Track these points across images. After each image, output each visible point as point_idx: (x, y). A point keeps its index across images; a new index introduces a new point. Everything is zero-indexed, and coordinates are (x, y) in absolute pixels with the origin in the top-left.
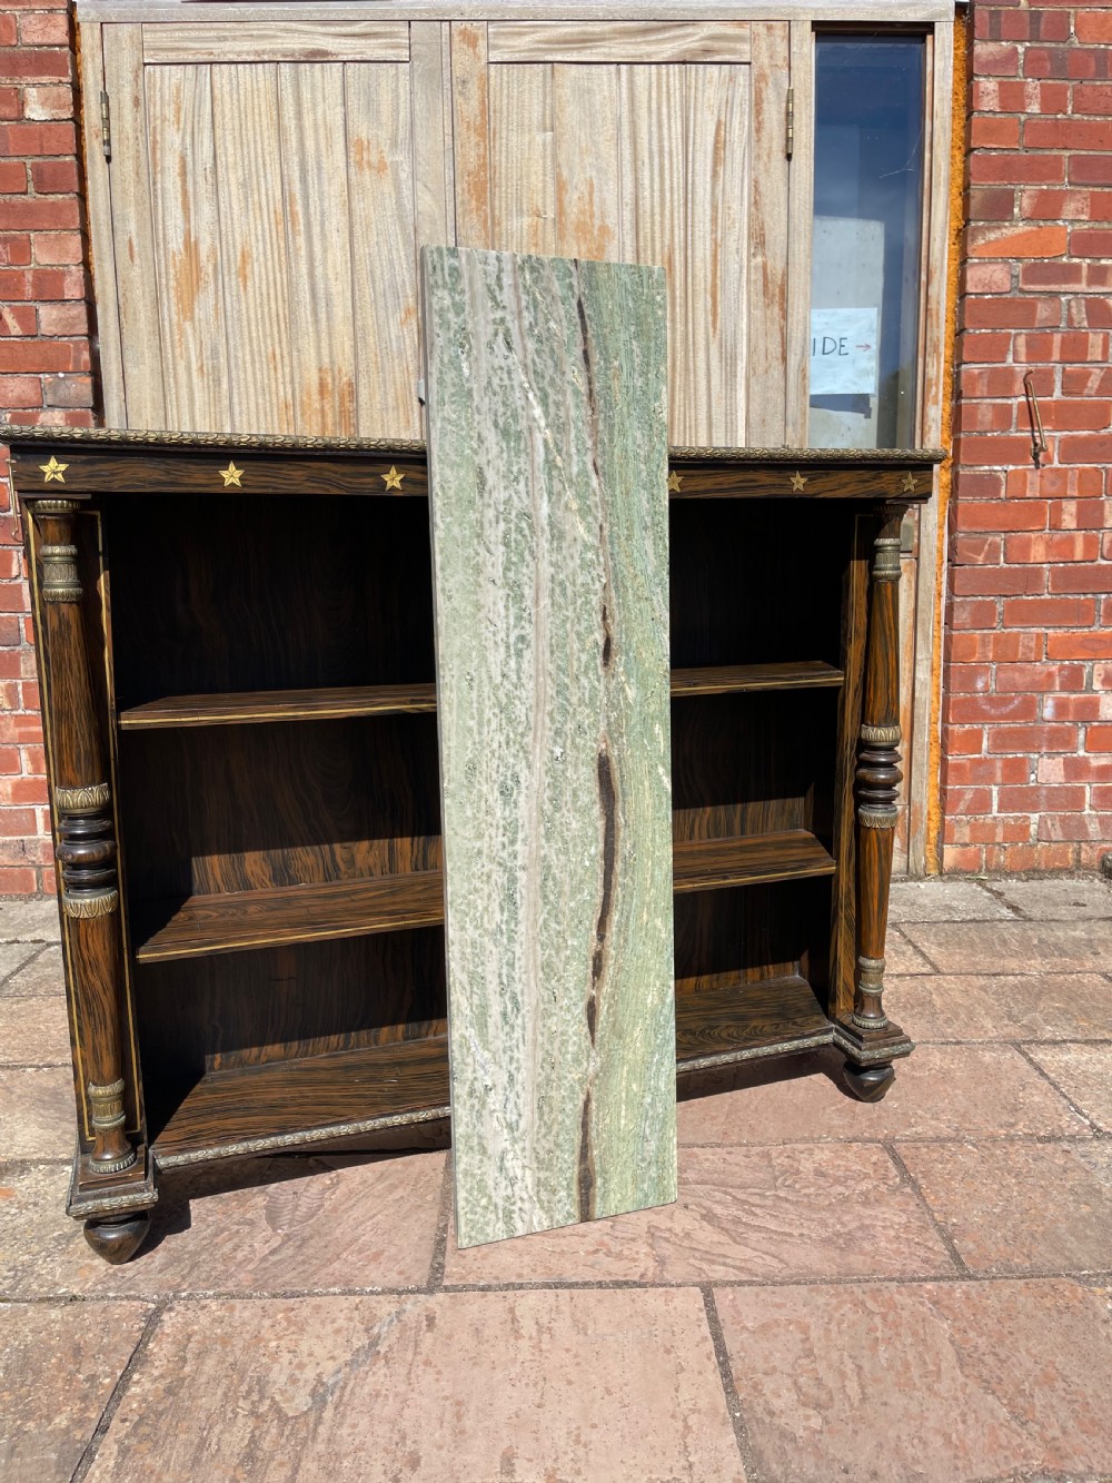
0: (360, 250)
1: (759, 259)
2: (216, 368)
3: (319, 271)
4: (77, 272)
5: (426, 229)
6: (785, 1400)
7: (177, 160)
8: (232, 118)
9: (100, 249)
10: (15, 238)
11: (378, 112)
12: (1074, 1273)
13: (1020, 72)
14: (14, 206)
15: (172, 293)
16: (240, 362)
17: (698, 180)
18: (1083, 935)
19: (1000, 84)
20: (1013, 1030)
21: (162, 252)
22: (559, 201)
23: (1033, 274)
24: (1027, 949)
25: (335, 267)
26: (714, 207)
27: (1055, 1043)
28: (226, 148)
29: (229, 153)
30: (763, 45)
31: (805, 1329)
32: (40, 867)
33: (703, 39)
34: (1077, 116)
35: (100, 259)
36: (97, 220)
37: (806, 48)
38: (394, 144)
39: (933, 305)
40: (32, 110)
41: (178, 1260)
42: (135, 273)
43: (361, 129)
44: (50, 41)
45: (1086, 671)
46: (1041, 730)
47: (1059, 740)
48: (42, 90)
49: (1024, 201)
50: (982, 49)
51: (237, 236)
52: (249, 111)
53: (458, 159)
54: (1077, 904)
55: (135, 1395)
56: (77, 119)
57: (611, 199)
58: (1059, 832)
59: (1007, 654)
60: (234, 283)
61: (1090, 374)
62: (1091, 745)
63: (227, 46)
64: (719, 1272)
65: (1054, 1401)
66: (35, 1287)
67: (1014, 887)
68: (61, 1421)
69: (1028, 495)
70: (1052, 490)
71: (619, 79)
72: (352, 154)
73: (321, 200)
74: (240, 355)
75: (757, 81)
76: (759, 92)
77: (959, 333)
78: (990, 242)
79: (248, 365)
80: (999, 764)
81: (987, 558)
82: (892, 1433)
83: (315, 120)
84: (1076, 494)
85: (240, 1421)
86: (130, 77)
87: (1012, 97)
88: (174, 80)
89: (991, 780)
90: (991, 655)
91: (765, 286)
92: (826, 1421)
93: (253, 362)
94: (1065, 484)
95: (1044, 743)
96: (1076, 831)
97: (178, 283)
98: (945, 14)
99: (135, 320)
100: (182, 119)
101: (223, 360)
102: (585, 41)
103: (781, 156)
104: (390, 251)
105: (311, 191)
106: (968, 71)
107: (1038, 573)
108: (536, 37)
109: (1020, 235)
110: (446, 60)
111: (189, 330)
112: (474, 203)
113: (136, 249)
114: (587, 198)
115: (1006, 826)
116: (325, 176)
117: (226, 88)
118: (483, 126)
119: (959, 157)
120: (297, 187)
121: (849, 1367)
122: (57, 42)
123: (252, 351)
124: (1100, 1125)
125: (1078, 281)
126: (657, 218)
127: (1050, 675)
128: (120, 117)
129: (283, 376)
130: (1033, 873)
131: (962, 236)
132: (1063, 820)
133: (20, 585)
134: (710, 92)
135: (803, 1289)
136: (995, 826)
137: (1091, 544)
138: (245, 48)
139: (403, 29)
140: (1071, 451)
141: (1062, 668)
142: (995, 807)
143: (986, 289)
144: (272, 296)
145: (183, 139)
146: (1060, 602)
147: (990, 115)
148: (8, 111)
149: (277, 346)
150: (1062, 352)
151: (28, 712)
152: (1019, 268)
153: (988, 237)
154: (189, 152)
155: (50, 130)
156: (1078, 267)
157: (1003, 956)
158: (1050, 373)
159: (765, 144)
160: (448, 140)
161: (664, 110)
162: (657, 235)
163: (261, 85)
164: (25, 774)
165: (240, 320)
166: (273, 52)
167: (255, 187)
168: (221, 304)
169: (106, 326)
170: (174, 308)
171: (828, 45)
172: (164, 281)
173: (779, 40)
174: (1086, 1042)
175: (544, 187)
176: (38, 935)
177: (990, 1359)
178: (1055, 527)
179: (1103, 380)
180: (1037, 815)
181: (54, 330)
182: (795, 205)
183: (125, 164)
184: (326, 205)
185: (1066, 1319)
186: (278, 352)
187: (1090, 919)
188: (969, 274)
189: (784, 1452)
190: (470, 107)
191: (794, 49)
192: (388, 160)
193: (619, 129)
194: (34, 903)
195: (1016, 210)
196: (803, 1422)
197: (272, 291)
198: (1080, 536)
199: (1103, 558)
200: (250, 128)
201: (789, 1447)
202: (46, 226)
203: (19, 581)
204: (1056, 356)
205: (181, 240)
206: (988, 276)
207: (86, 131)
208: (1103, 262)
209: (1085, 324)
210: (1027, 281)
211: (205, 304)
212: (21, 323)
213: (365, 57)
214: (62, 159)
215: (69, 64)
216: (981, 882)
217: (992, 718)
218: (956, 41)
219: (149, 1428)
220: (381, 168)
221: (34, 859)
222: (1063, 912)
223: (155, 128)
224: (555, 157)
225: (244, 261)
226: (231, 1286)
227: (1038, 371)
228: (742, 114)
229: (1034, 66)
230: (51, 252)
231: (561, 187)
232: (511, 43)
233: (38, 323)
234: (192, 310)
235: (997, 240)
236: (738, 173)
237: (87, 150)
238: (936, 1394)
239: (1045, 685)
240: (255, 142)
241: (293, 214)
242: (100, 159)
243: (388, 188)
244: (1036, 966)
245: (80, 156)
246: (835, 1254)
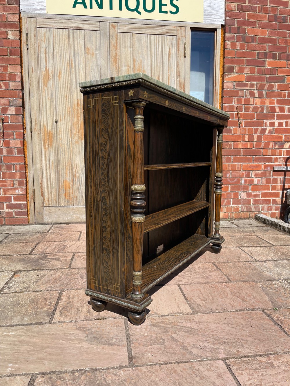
0: (88, 73)
1: (179, 79)
2: (52, 99)
3: (78, 77)
4: (19, 75)
5: (103, 69)
6: (197, 300)
7: (44, 50)
8: (58, 41)
9: (25, 70)
10: (4, 66)
11: (92, 42)
12: (253, 281)
13: (235, 40)
14: (4, 58)
15: (42, 80)
16: (58, 97)
17: (165, 61)
18: (252, 229)
19: (231, 43)
20: (237, 245)
21: (40, 71)
22: (134, 64)
23: (238, 85)
24: (240, 232)
25: (81, 76)
26: (169, 67)
27: (247, 247)
28: (56, 48)
29: (57, 49)
30: (180, 32)
31: (200, 290)
32: (4, 218)
33: (166, 30)
34: (248, 50)
35: (25, 72)
36: (24, 63)
37: (189, 33)
38: (96, 49)
39: (217, 91)
40: (10, 36)
41: (63, 284)
42: (33, 76)
43: (88, 45)
44: (15, 21)
45: (251, 173)
46: (241, 186)
47: (245, 189)
48: (12, 32)
49: (236, 68)
50: (227, 35)
51: (58, 68)
52: (62, 40)
53: (111, 53)
54: (250, 224)
55: (61, 305)
56: (20, 39)
57: (145, 64)
58: (246, 209)
59: (234, 169)
60: (57, 79)
61: (250, 107)
62: (253, 190)
63: (57, 24)
64: (180, 283)
65: (251, 299)
66: (31, 290)
67: (236, 221)
68: (45, 309)
69: (238, 133)
70: (243, 132)
71: (147, 38)
72: (86, 51)
73: (79, 61)
74: (58, 96)
75: (178, 40)
76: (178, 42)
77: (222, 97)
78: (229, 78)
79: (60, 98)
80: (232, 194)
81: (229, 147)
82: (219, 304)
83: (77, 43)
84: (248, 133)
85: (85, 307)
86: (34, 30)
87: (233, 46)
88: (44, 32)
89: (231, 197)
90: (230, 169)
91: (180, 85)
92: (206, 302)
93: (61, 97)
94: (246, 131)
95: (242, 189)
96: (249, 209)
97: (44, 78)
98: (219, 27)
99: (33, 86)
100: (46, 40)
101: (54, 97)
102: (139, 29)
103: (183, 57)
104: (95, 73)
105: (76, 59)
106: (224, 40)
107: (240, 151)
108: (129, 27)
109: (235, 76)
110: (108, 31)
111: (46, 89)
112: (114, 63)
113: (34, 70)
114: (140, 64)
115: (234, 208)
116: (79, 56)
117: (57, 34)
118: (116, 46)
119: (222, 59)
120: (73, 57)
121: (209, 295)
122: (16, 21)
123: (61, 95)
124: (257, 259)
125: (247, 87)
126: (156, 69)
127: (243, 174)
128: (31, 39)
129: (69, 101)
130: (240, 219)
131: (223, 76)
132: (246, 207)
133: (2, 148)
134: (168, 42)
135: (199, 285)
136: (232, 208)
137: (251, 145)
138: (61, 25)
139: (98, 23)
140: (247, 124)
141: (245, 172)
142: (232, 204)
143: (228, 88)
144: (66, 82)
145: (46, 45)
146: (245, 157)
147: (229, 50)
148: (3, 36)
150: (244, 102)
151: (3, 179)
152: (235, 83)
153: (228, 77)
154: (47, 48)
155: (14, 41)
156: (247, 84)
157: (234, 233)
158: (242, 107)
159: (180, 54)
160: (108, 49)
161: (158, 45)
162: (156, 73)
163: (65, 34)
164: (2, 195)
165: (58, 88)
166: (68, 26)
167: (63, 57)
168: (54, 84)
169: (26, 88)
170: (42, 84)
171: (193, 33)
172: (40, 78)
173: (183, 31)
174: (253, 247)
175: (130, 61)
176: (7, 232)
177: (238, 293)
178: (244, 141)
179: (253, 109)
180: (241, 206)
181: (13, 88)
182: (186, 68)
183: (32, 50)
184: (80, 62)
185: (252, 287)
186: (67, 95)
187: (253, 227)
188: (224, 84)
189: (198, 307)
190: (114, 42)
191: (186, 33)
192: (94, 53)
193: (147, 49)
194: (3, 227)
195: (234, 71)
196: (201, 303)
197: (66, 81)
198: (249, 143)
199: (254, 148)
200: (62, 44)
201: (199, 306)
202: (12, 63)
204: (243, 103)
205: (45, 68)
206: (228, 85)
207: (22, 42)
208: (253, 83)
209: (249, 96)
210: (237, 86)
211: (50, 83)
212: (5, 86)
213: (89, 29)
214: (16, 48)
215: (19, 26)
216: (229, 221)
217: (231, 183)
218: (221, 33)
219: (65, 309)
220: (93, 54)
221: (3, 216)
222: (247, 226)
223: (39, 42)
224: (133, 54)
225: (60, 74)
226: (76, 288)
227: (239, 106)
228: (175, 47)
229: (238, 40)
230: (13, 69)
231: (134, 61)
232: (123, 28)
233: (9, 86)
234: (47, 85)
235: (230, 77)
236: (174, 60)
237: (22, 46)
238: (227, 298)
239: (242, 176)
240: (63, 47)
241: (72, 64)
242: (26, 49)
243: (94, 59)
244: (242, 235)
245: (21, 48)
246: (205, 280)
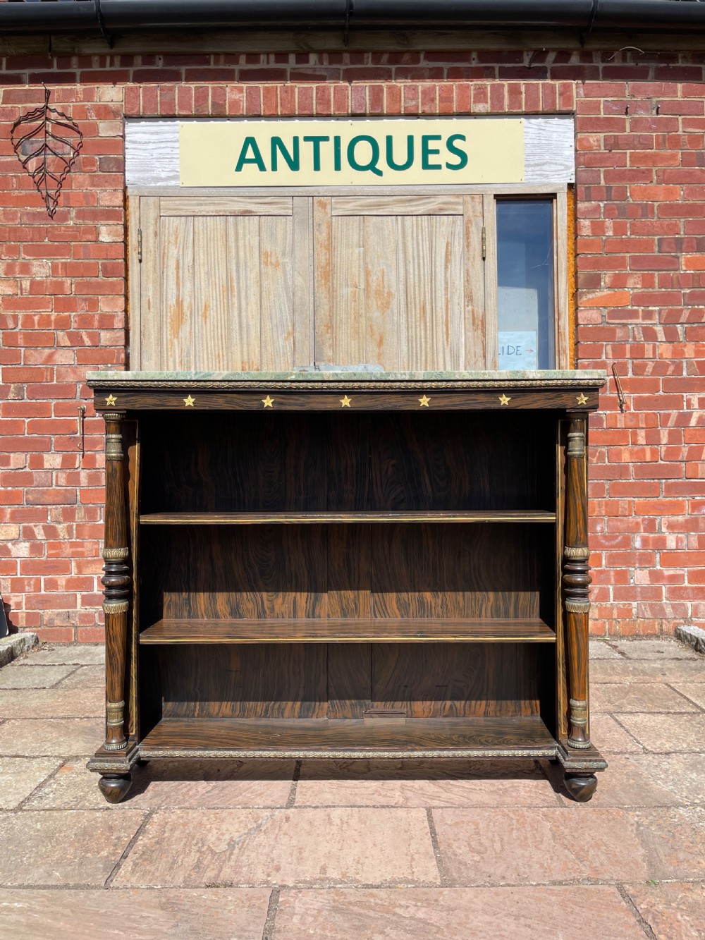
0: (265, 303)
1: (470, 308)
2: (189, 362)
3: (244, 314)
4: (121, 315)
5: (299, 294)
6: (462, 850)
7: (175, 262)
8: (204, 242)
9: (133, 304)
10: (91, 298)
11: (276, 239)
12: (621, 806)
13: (602, 216)
14: (91, 283)
15: (169, 325)
16: (201, 358)
17: (438, 270)
18: (659, 666)
19: (591, 222)
20: (610, 707)
21: (164, 306)
22: (367, 280)
23: (613, 315)
24: (625, 671)
25: (252, 312)
26: (446, 283)
27: (631, 713)
28: (199, 256)
29: (201, 258)
30: (470, 207)
31: (477, 825)
32: (76, 627)
33: (439, 204)
34: (633, 236)
35: (133, 309)
36: (132, 290)
37: (491, 207)
38: (284, 254)
39: (562, 330)
40: (103, 237)
41: (160, 795)
42: (151, 316)
43: (268, 247)
44: (114, 204)
45: (657, 522)
46: (634, 554)
47: (646, 560)
48: (108, 228)
49: (607, 278)
50: (581, 205)
51: (203, 297)
52: (212, 238)
53: (316, 261)
54: (658, 652)
55: (140, 845)
56: (125, 242)
57: (393, 278)
58: (649, 613)
59: (613, 513)
60: (200, 320)
61: (647, 365)
62: (664, 563)
63: (203, 208)
64: (436, 803)
65: (599, 853)
66: (87, 804)
67: (624, 644)
68: (104, 853)
69: (618, 427)
70: (631, 424)
71: (397, 223)
72: (262, 259)
73: (246, 280)
74: (201, 355)
75: (467, 223)
76: (467, 228)
77: (577, 343)
78: (589, 299)
79: (205, 360)
80: (612, 573)
81: (598, 459)
82: (514, 863)
83: (245, 243)
84: (644, 426)
85: (193, 854)
86: (153, 222)
87: (598, 228)
88: (175, 224)
89: (608, 582)
90: (604, 513)
91: (473, 320)
92: (482, 858)
93: (208, 359)
94: (638, 421)
95: (637, 562)
96: (659, 613)
97: (172, 321)
98: (563, 189)
99: (149, 338)
100: (178, 242)
101: (192, 358)
102: (379, 205)
103: (480, 258)
104: (280, 304)
105: (241, 276)
106: (575, 216)
107: (627, 468)
108: (355, 204)
109: (604, 296)
110: (311, 215)
111: (176, 343)
112: (323, 281)
113: (151, 304)
114: (381, 279)
115: (619, 609)
116: (248, 269)
117: (201, 228)
118: (328, 245)
119: (572, 258)
120: (234, 274)
121: (497, 838)
122: (117, 205)
123: (207, 353)
124: (648, 748)
125: (637, 318)
126: (417, 288)
127: (637, 524)
128: (147, 241)
129: (223, 366)
130: (636, 636)
131: (575, 296)
132: (651, 606)
133: (79, 472)
134: (443, 229)
135: (478, 810)
136: (612, 609)
137: (654, 452)
138: (211, 209)
139: (290, 200)
140: (639, 404)
141: (644, 520)
142: (612, 598)
143: (589, 322)
144: (219, 326)
145: (178, 252)
146: (640, 483)
147: (587, 237)
148: (90, 237)
149: (220, 351)
150: (631, 353)
151: (78, 540)
152: (605, 312)
153: (588, 297)
154: (181, 258)
155: (111, 246)
156: (637, 311)
157: (611, 675)
158: (626, 364)
159: (471, 253)
160: (311, 252)
161: (420, 237)
162: (417, 296)
163: (218, 227)
164: (73, 575)
165: (202, 338)
166: (224, 211)
167: (213, 274)
168: (193, 330)
169: (134, 342)
170: (169, 332)
171: (503, 205)
172: (165, 319)
173: (477, 204)
174: (649, 713)
175: (359, 274)
176: (75, 662)
177: (569, 838)
178: (635, 443)
179: (654, 368)
180: (636, 603)
181: (108, 343)
182: (488, 282)
183: (148, 264)
184: (249, 282)
185: (612, 823)
186: (221, 354)
187: (664, 659)
188: (579, 315)
189: (460, 869)
190: (323, 237)
191: (485, 208)
192: (281, 261)
193: (397, 246)
194: (71, 648)
195: (602, 284)
196: (469, 858)
197: (219, 324)
198: (648, 448)
199: (661, 460)
200: (212, 246)
201: (462, 868)
202: (107, 293)
203: (78, 470)
204: (628, 355)
205: (174, 300)
206: (589, 316)
207: (130, 248)
208: (650, 308)
209: (643, 339)
210: (609, 319)
211: (185, 330)
212: (91, 340)
213: (270, 214)
214: (117, 261)
215: (123, 215)
216: (605, 641)
217: (607, 547)
218: (568, 201)
219: (147, 855)
220: (277, 265)
221: (73, 622)
222: (650, 656)
223: (164, 247)
224: (364, 259)
225: (205, 310)
226: (187, 804)
227: (619, 363)
228: (460, 238)
229: (609, 213)
230: (109, 306)
231: (367, 273)
232: (343, 206)
233: (99, 340)
234: (178, 333)
235: (593, 299)
236: (458, 267)
237: (130, 257)
238: (539, 849)
239: (635, 529)
240: (214, 253)
241: (232, 287)
242: (136, 261)
243: (280, 274)
244: (628, 680)
245: (126, 260)
246: (497, 797)
